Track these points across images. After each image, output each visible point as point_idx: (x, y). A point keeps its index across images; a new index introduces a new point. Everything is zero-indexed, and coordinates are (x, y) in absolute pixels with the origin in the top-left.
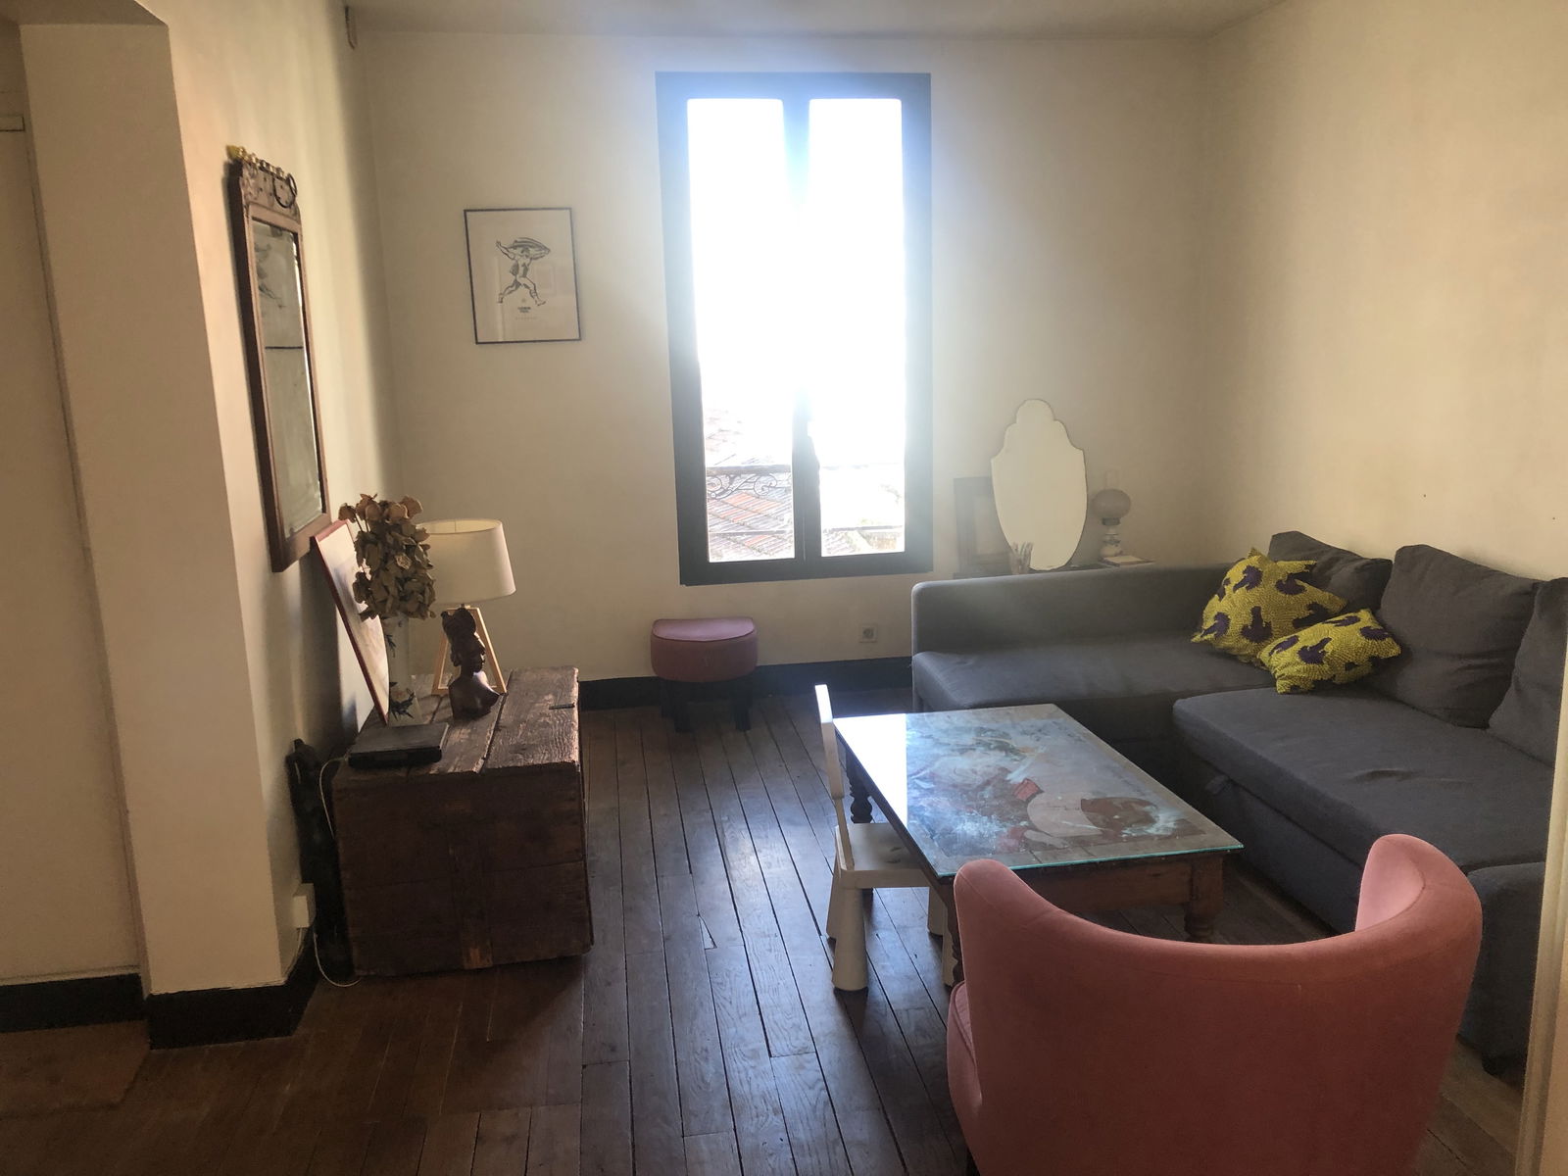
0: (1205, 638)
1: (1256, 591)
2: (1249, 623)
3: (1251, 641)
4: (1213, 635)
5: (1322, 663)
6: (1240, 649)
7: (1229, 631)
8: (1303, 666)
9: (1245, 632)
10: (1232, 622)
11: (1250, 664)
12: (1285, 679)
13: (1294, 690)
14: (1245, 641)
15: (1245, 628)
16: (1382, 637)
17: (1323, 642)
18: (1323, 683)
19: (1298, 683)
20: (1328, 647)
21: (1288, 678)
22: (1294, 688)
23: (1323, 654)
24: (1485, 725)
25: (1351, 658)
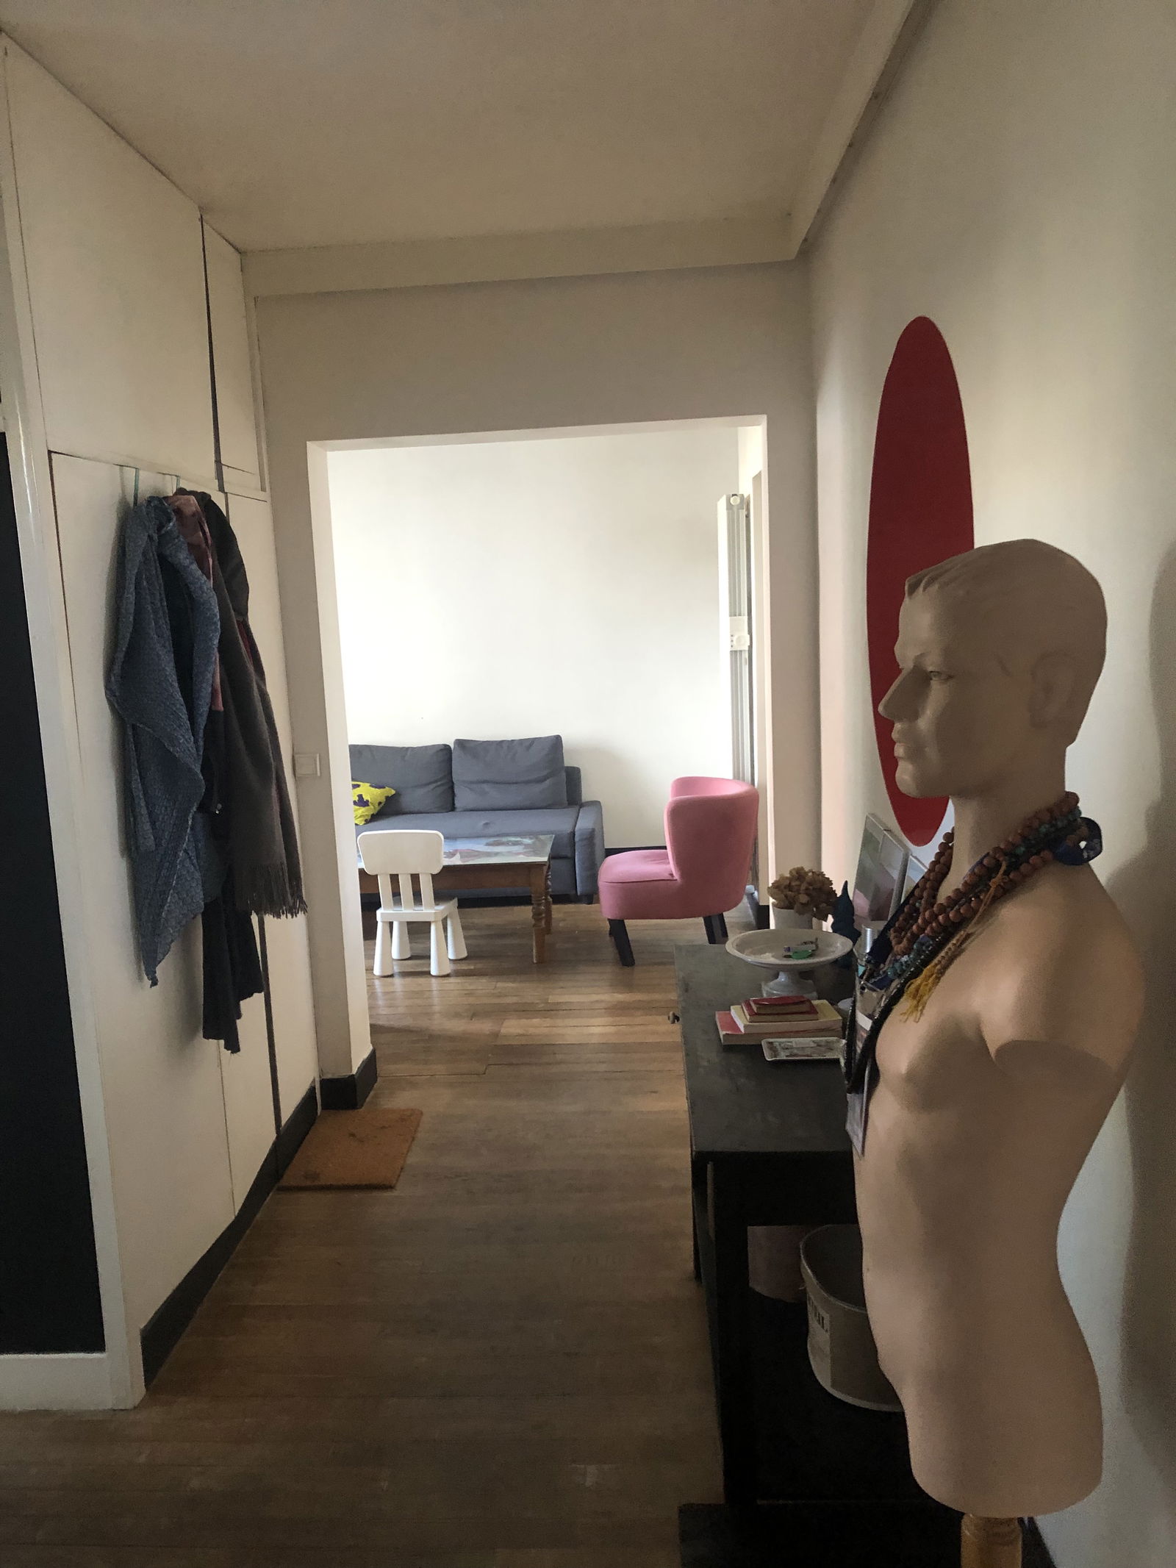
16: (382, 787)
17: (360, 797)
18: (373, 815)
19: (367, 818)
20: (366, 798)
21: (361, 817)
22: (366, 820)
23: (368, 801)
24: (453, 808)
25: (379, 800)
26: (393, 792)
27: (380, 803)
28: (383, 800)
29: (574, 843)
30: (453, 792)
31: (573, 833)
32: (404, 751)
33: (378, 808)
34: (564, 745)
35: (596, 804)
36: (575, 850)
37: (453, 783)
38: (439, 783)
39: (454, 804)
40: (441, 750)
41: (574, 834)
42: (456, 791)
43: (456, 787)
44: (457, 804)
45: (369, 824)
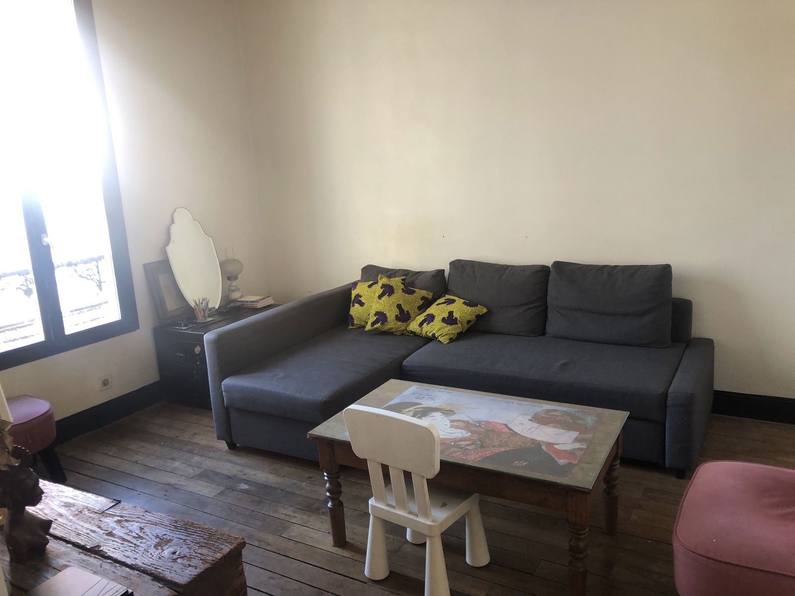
0: (375, 326)
1: (393, 296)
2: (398, 313)
3: (403, 322)
4: (379, 324)
5: (457, 324)
6: (397, 328)
7: (389, 320)
8: (450, 327)
9: (398, 318)
10: (388, 315)
11: (403, 334)
12: (443, 336)
13: (451, 340)
14: (400, 323)
15: (397, 316)
16: (476, 305)
17: (451, 313)
18: (458, 334)
19: (452, 336)
20: (456, 315)
21: (446, 335)
22: (451, 339)
23: (456, 319)
24: (544, 333)
25: (469, 318)
26: (485, 310)
27: (469, 322)
28: (473, 317)
29: (666, 407)
30: (546, 315)
31: (665, 395)
32: (505, 268)
33: (466, 326)
34: (673, 275)
35: (708, 344)
36: (666, 414)
37: (547, 307)
38: (532, 306)
39: (545, 329)
40: (540, 271)
41: (667, 397)
42: (549, 316)
43: (549, 310)
44: (549, 329)
45: (454, 343)
